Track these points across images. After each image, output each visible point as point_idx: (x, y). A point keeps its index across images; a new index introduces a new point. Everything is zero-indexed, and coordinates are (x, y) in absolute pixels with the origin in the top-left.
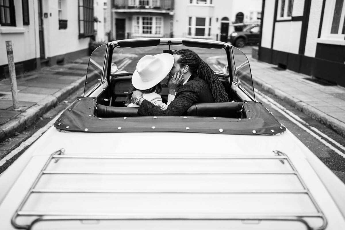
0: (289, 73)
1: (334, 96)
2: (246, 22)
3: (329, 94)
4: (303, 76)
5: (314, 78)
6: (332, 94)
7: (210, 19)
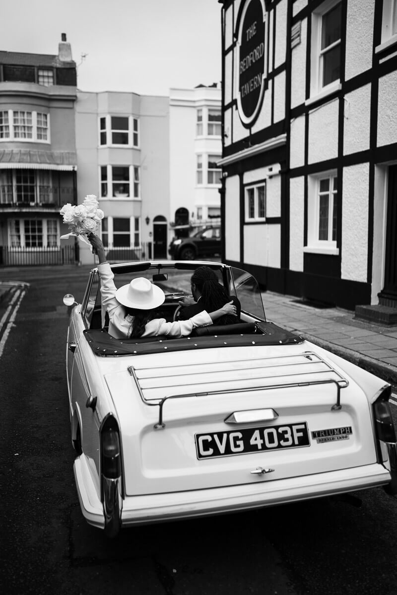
0: (272, 296)
1: (334, 320)
2: (194, 223)
3: (328, 319)
4: (290, 298)
5: (305, 300)
6: (331, 319)
7: (137, 221)
